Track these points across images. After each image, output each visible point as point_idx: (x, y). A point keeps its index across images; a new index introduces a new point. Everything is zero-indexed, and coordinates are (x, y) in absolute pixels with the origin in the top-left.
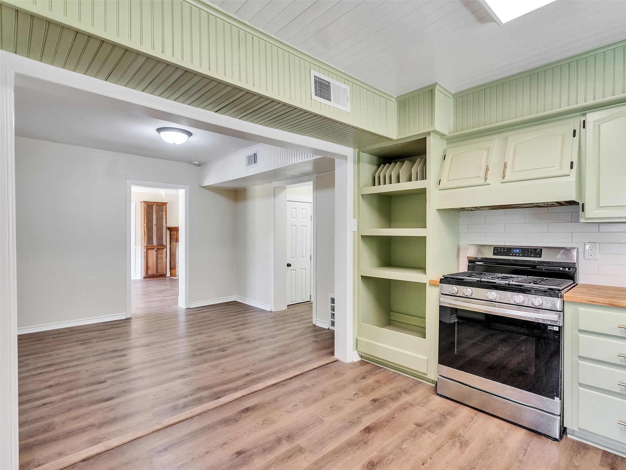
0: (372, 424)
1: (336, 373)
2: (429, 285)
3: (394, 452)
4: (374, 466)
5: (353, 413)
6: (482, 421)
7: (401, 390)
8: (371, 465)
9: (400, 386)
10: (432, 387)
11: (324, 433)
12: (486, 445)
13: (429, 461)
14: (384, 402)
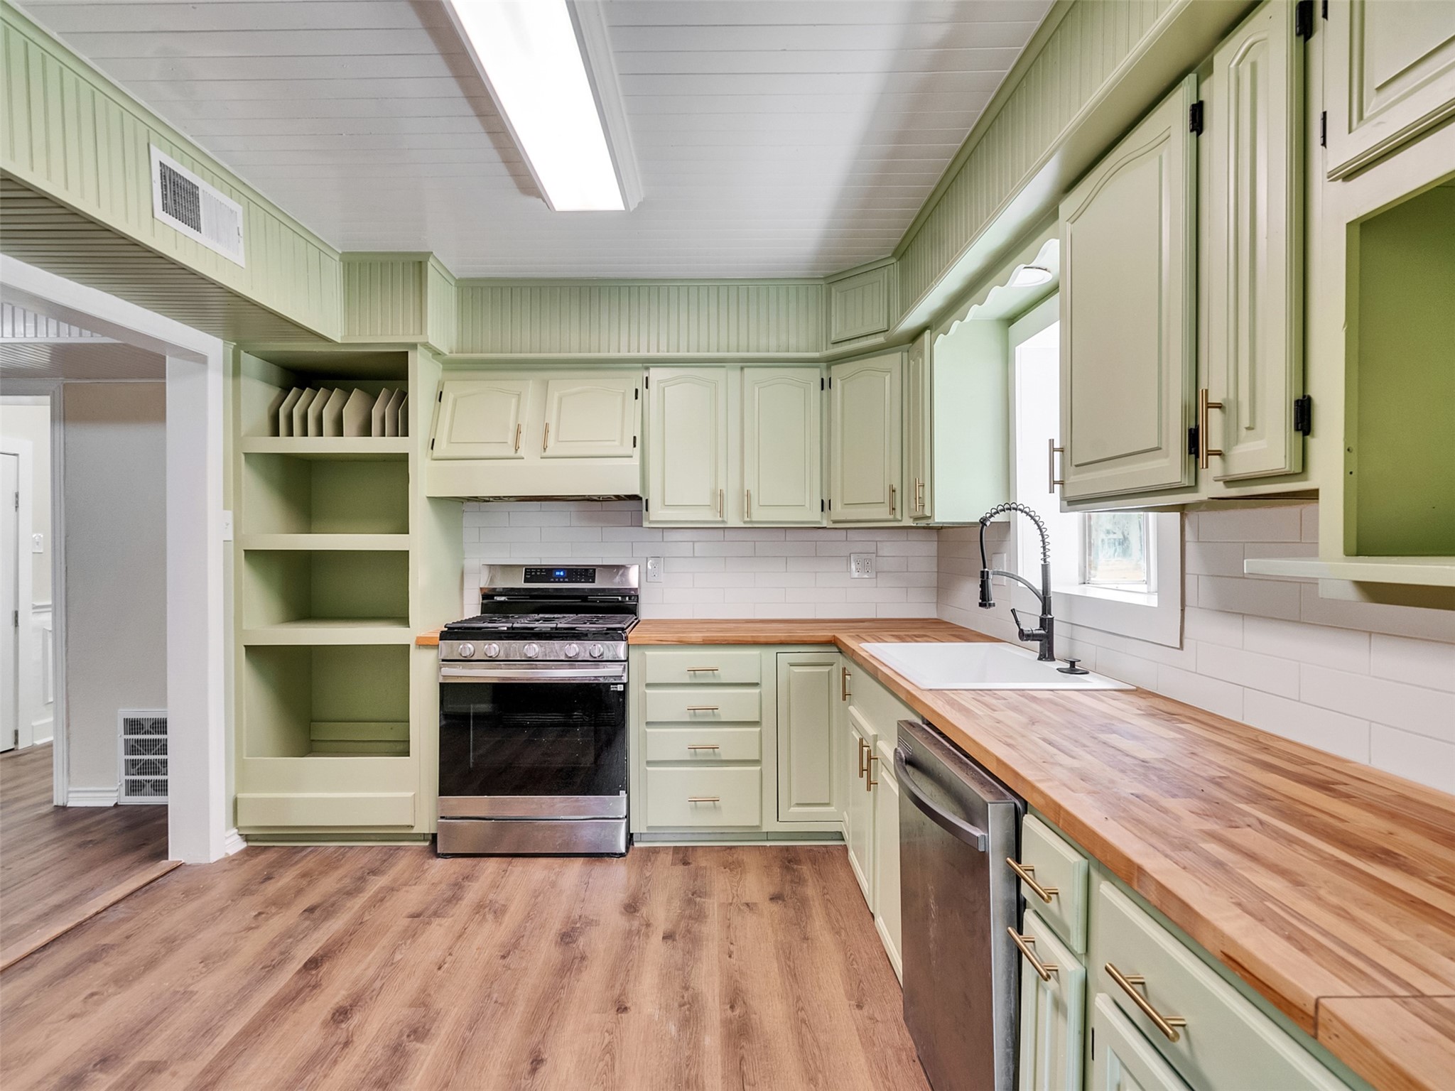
0: (318, 950)
1: (187, 893)
2: (416, 648)
3: (382, 974)
4: (346, 1013)
5: (265, 950)
6: (521, 869)
7: (363, 873)
8: (340, 1015)
9: (360, 866)
10: (424, 847)
11: (207, 1011)
12: (534, 900)
13: (449, 959)
14: (333, 905)
